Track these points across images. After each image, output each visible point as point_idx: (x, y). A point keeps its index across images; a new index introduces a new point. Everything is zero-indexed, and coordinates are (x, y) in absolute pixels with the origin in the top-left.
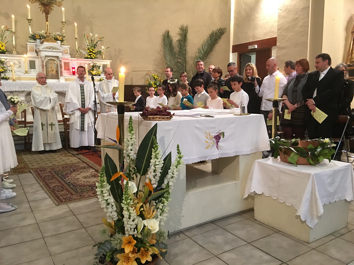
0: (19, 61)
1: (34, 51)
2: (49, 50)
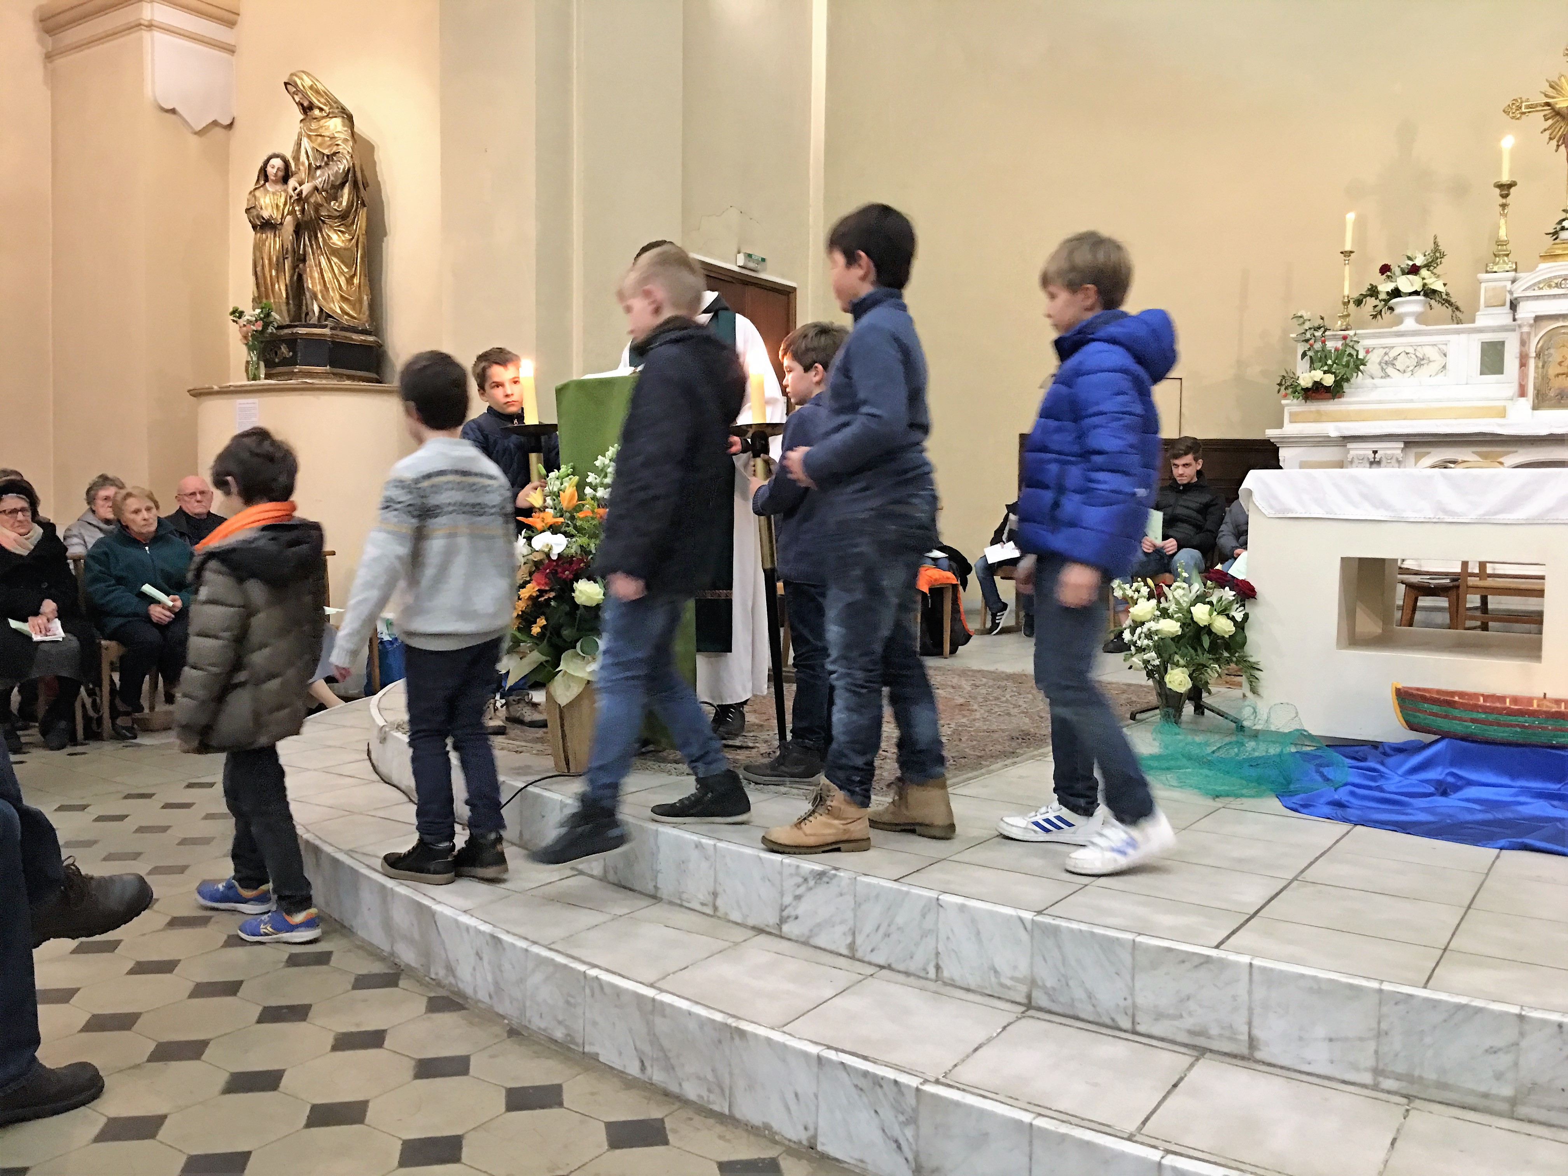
0: (1443, 347)
1: (1503, 305)
2: (1555, 291)
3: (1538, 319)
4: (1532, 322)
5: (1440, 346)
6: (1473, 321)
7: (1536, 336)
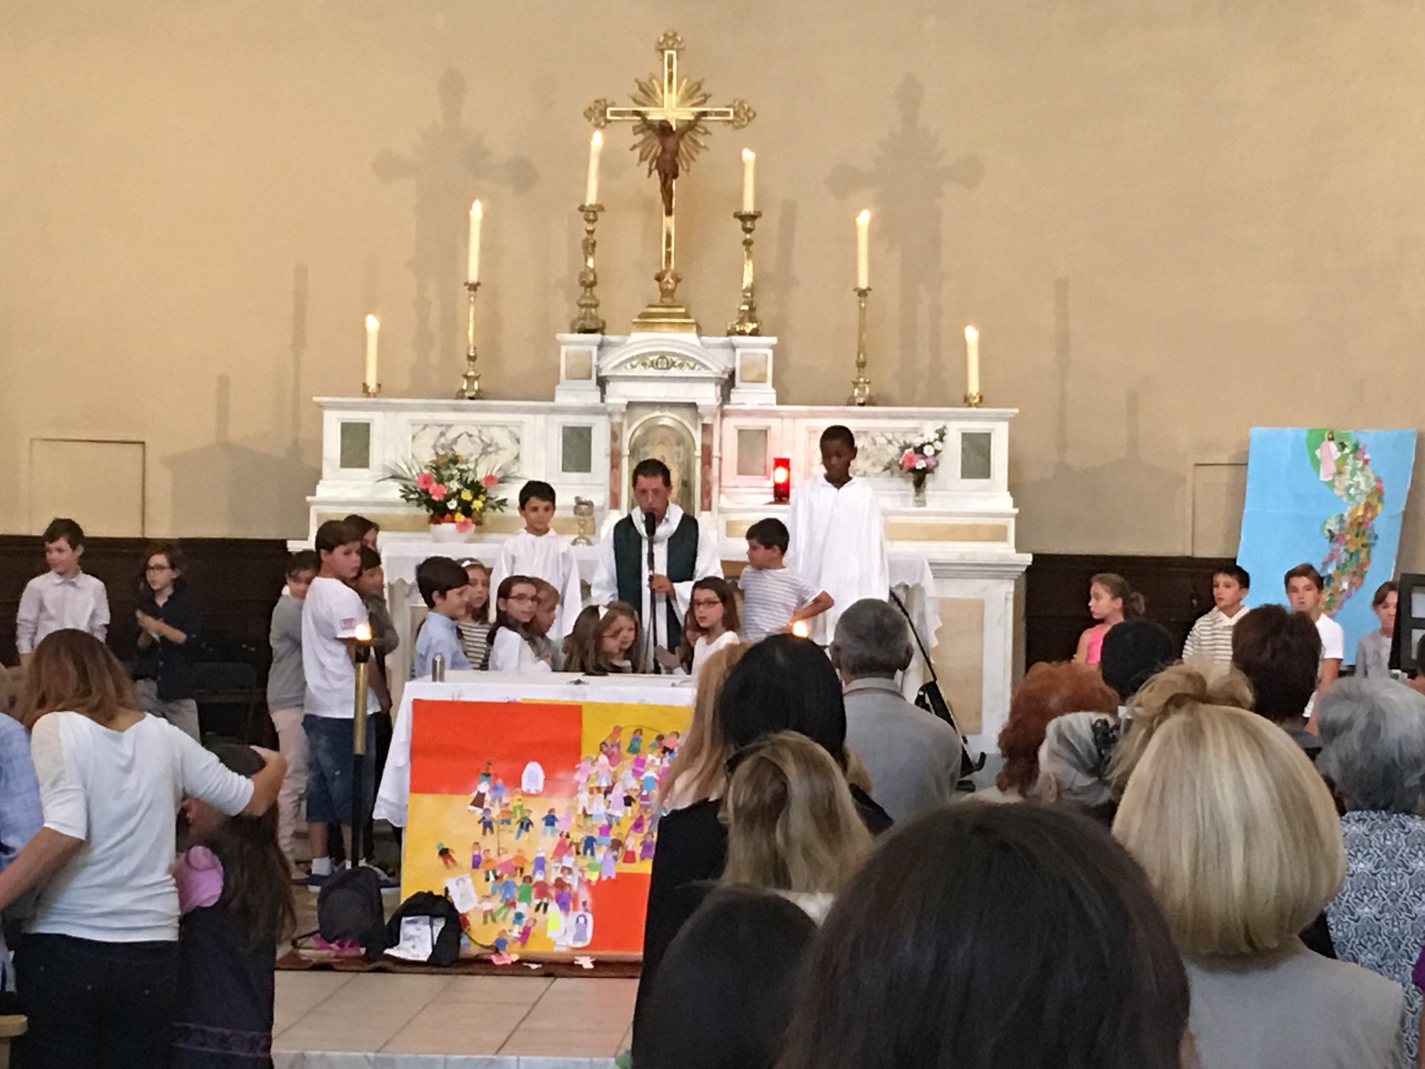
0: (515, 430)
1: (590, 377)
2: (651, 372)
3: (631, 405)
4: (624, 409)
5: (511, 429)
6: (552, 399)
7: (629, 426)
